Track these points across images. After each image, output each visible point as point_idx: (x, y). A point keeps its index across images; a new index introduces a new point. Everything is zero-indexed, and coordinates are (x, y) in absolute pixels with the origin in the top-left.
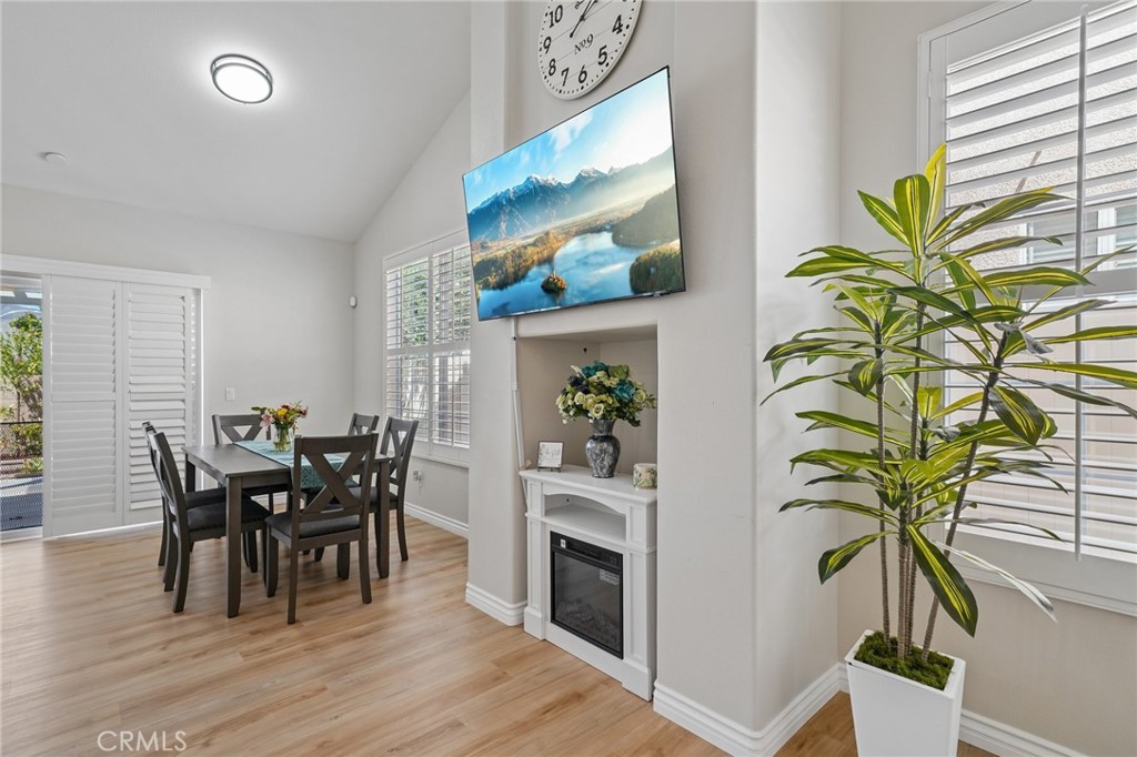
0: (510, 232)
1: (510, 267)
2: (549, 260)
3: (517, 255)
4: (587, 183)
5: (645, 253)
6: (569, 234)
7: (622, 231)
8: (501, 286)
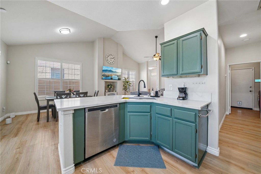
0: (108, 73)
1: (107, 76)
2: (112, 76)
3: (108, 75)
4: (115, 72)
5: (119, 78)
6: (114, 75)
7: (118, 76)
8: (106, 77)
